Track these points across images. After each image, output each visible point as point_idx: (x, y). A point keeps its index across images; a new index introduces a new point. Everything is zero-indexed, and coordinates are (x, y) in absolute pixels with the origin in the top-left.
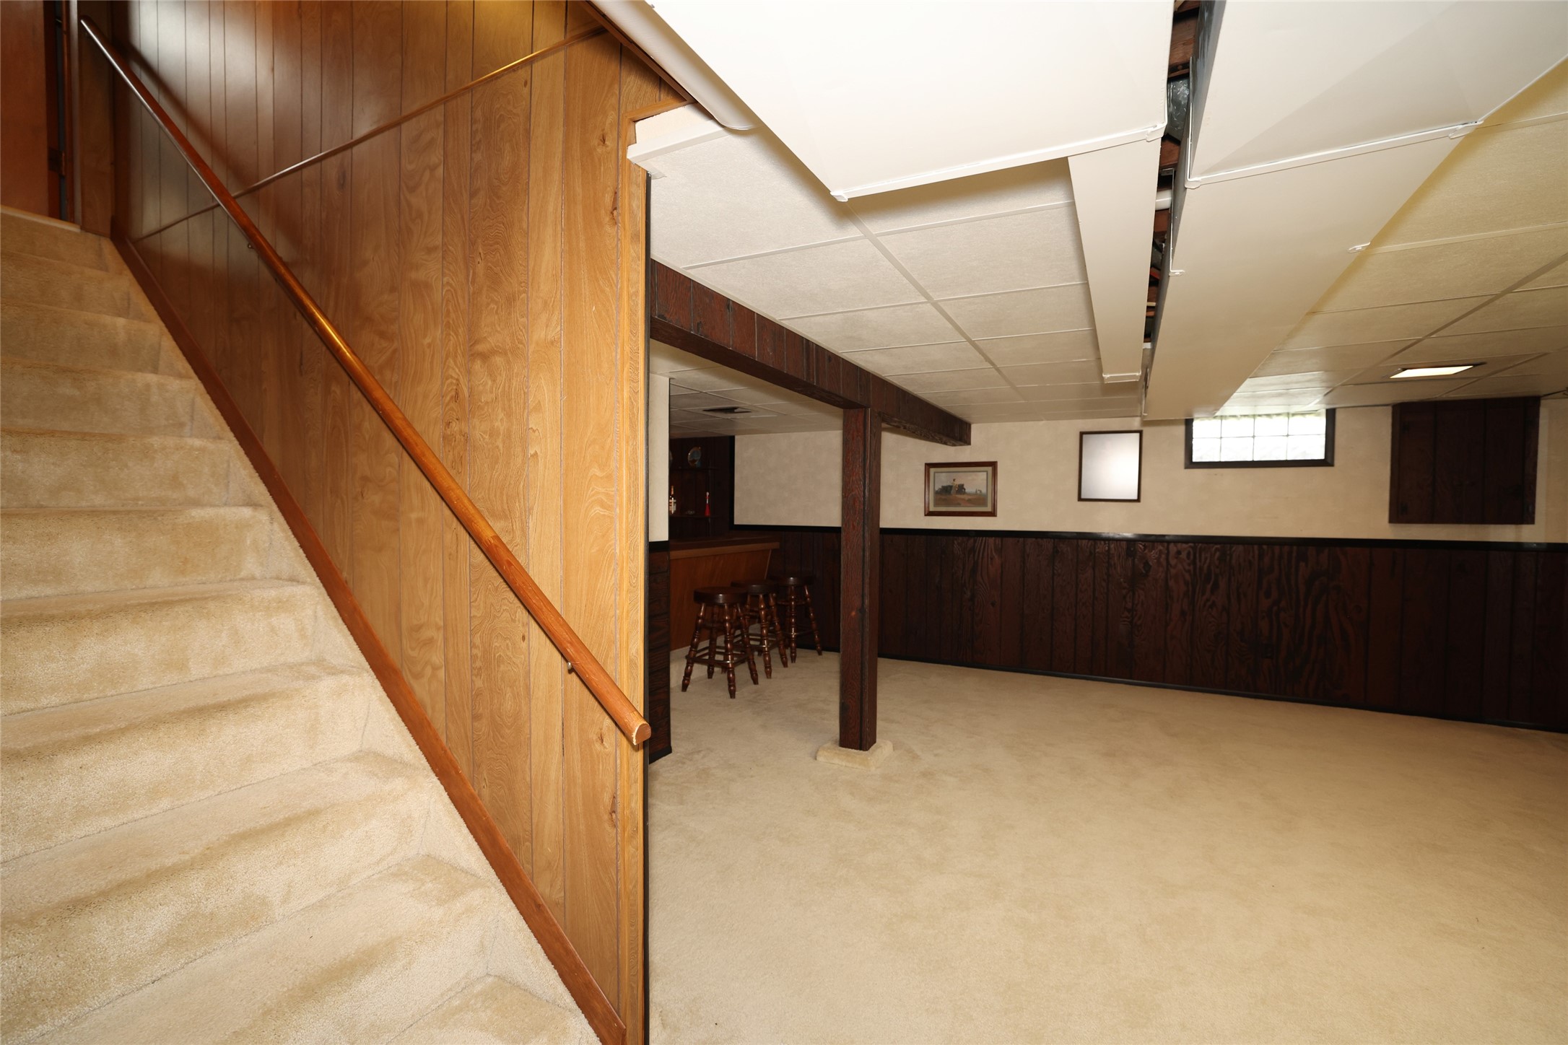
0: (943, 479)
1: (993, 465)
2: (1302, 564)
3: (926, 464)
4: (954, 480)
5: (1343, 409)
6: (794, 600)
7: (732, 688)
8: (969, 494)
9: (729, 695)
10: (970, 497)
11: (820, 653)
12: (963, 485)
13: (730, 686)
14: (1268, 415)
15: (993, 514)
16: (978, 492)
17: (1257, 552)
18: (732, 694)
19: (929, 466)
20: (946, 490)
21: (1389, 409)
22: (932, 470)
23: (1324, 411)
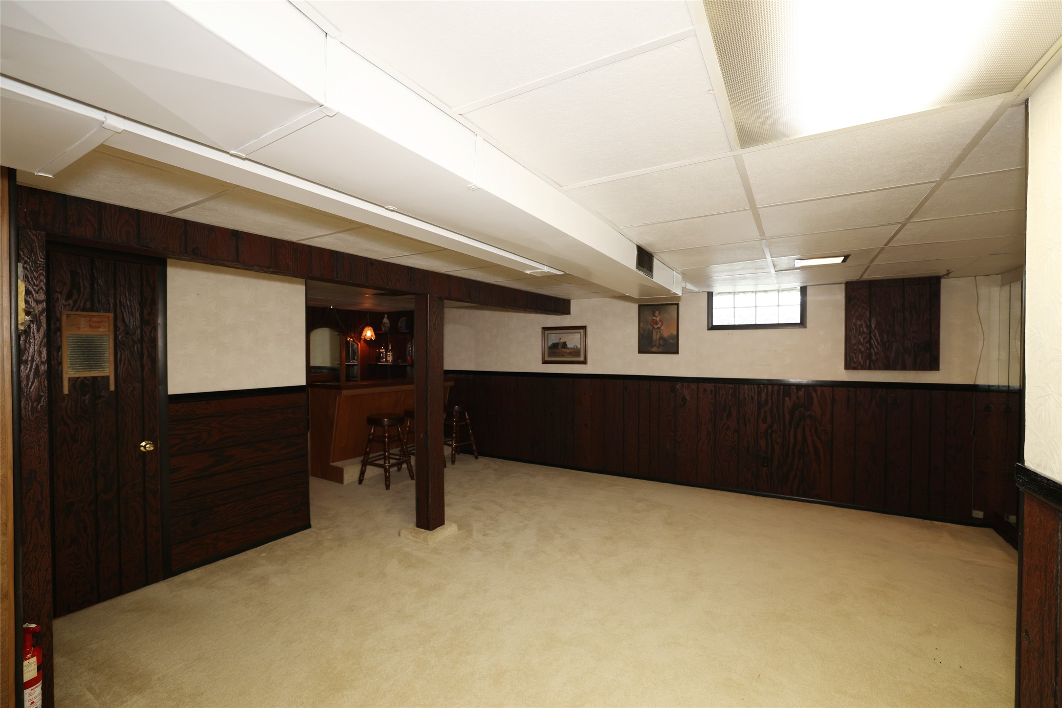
0: (554, 338)
1: (584, 328)
2: (787, 399)
3: (543, 328)
4: (560, 339)
5: (812, 287)
6: (456, 422)
7: (388, 483)
8: (570, 349)
9: (385, 488)
10: (570, 351)
11: (477, 458)
12: (566, 342)
13: (386, 481)
14: (766, 291)
15: (585, 362)
16: (575, 347)
17: (756, 390)
18: (388, 487)
19: (545, 329)
20: (555, 346)
21: (843, 286)
22: (547, 332)
23: (799, 288)
